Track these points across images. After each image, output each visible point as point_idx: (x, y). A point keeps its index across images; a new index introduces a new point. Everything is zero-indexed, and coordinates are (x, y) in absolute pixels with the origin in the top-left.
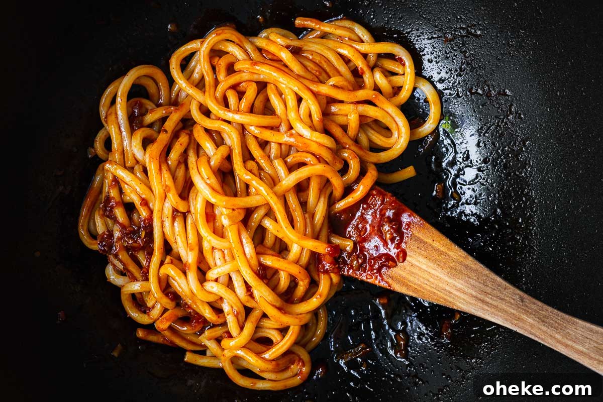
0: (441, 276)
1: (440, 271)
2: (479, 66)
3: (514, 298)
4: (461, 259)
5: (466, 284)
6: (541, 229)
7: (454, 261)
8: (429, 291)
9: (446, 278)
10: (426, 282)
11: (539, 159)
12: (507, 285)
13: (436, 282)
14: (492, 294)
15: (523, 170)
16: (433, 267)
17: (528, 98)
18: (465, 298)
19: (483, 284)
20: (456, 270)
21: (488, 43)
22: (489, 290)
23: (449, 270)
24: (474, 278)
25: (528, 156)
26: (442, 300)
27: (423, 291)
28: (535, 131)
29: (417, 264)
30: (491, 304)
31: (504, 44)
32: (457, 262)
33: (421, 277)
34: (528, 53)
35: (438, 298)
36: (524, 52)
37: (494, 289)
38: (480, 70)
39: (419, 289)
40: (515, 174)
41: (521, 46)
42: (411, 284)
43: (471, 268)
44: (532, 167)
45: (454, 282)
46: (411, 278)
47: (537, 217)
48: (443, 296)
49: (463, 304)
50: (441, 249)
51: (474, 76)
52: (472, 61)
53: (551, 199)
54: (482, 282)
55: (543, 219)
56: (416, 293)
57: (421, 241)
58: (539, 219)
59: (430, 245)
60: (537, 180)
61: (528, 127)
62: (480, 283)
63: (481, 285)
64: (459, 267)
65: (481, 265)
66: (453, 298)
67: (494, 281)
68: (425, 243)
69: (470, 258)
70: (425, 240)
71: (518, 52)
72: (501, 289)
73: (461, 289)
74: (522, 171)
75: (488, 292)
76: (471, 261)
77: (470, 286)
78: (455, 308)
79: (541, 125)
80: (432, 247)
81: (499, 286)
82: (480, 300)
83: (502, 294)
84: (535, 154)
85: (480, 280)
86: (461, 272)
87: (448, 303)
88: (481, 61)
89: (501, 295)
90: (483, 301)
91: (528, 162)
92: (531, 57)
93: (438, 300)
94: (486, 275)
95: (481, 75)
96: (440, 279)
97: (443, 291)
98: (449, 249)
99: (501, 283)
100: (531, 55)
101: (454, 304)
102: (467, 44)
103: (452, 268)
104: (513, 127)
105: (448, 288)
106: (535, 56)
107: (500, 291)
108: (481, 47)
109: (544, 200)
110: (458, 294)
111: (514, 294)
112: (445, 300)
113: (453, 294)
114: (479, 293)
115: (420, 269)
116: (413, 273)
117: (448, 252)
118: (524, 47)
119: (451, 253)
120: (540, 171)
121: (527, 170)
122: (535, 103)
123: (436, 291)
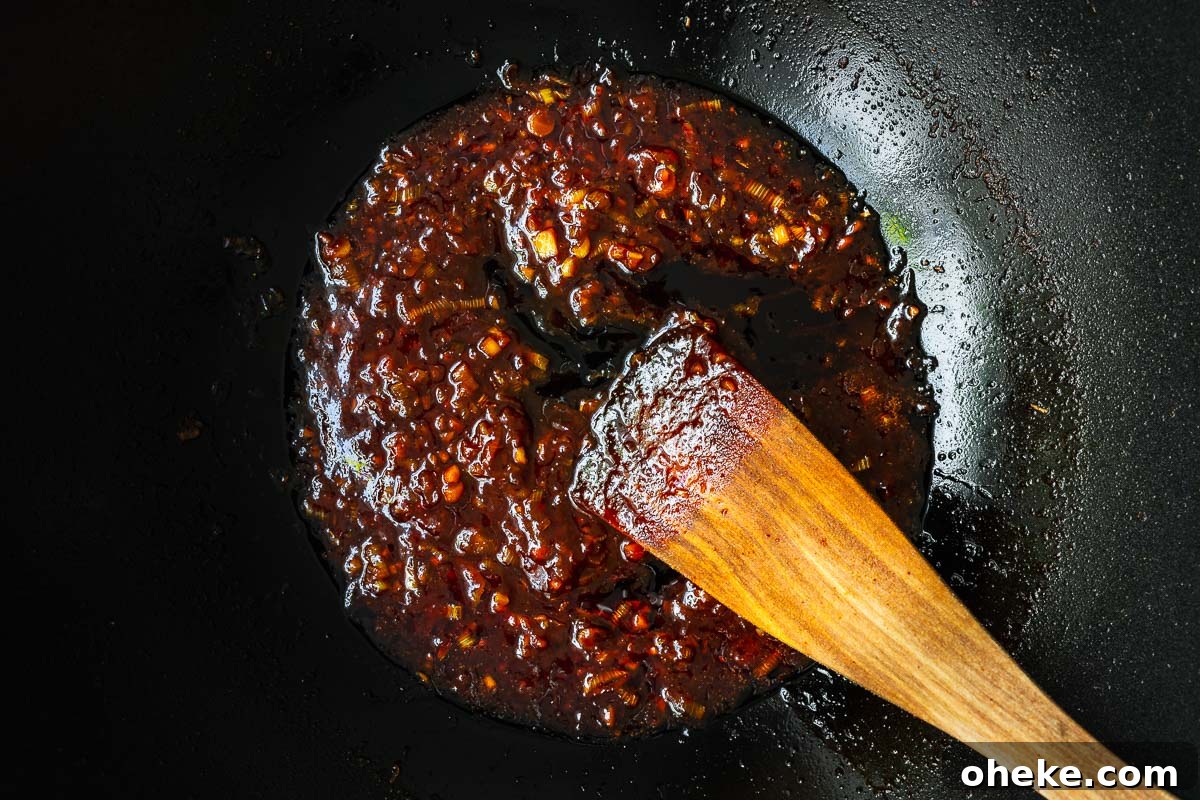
0: (911, 648)
1: (909, 636)
2: (970, 122)
3: (1048, 723)
4: (957, 623)
5: (956, 675)
6: (1093, 452)
7: (941, 623)
8: (878, 672)
9: (919, 655)
10: (877, 654)
11: (1089, 309)
12: (1040, 694)
13: (897, 658)
14: (1004, 706)
15: (1056, 331)
16: (897, 627)
17: (1066, 187)
18: (948, 702)
19: (991, 683)
20: (942, 641)
21: (987, 74)
22: (999, 697)
23: (927, 638)
24: (976, 666)
25: (1068, 304)
26: (901, 696)
27: (867, 670)
28: (1083, 252)
29: (866, 612)
30: (999, 726)
31: (1018, 75)
32: (947, 626)
33: (868, 641)
34: (1068, 94)
35: (893, 692)
36: (1059, 91)
37: (1011, 698)
38: (971, 128)
39: (860, 664)
40: (1040, 339)
41: (1053, 80)
42: (846, 652)
43: (973, 644)
44: (1075, 327)
45: (933, 666)
46: (849, 641)
47: (1085, 428)
48: (905, 688)
49: (942, 713)
50: (921, 593)
51: (958, 140)
52: (953, 111)
53: (1114, 392)
54: (990, 677)
55: (1097, 431)
56: (852, 671)
57: (885, 570)
58: (1090, 432)
59: (901, 581)
60: (1087, 352)
61: (1068, 244)
62: (985, 678)
63: (987, 685)
64: (948, 637)
65: (994, 643)
66: (924, 697)
67: (1013, 680)
68: (893, 575)
69: (976, 625)
70: (894, 569)
71: (1049, 93)
72: (1025, 700)
73: (944, 683)
74: (1054, 335)
75: (998, 699)
76: (978, 631)
77: (963, 681)
78: (925, 718)
79: (1093, 241)
80: (905, 585)
81: (1023, 692)
82: (979, 712)
83: (1025, 710)
84: (1082, 300)
85: (985, 673)
86: (950, 648)
87: (911, 705)
88: (972, 111)
89: (1022, 711)
90: (983, 717)
91: (1066, 316)
92: (1074, 103)
93: (894, 695)
94: (1000, 666)
95: (971, 139)
96: (906, 654)
97: (907, 679)
98: (937, 598)
99: (1028, 688)
100: (1075, 99)
101: (924, 711)
102: (944, 76)
103: (934, 637)
104: (1038, 245)
105: (918, 675)
106: (1083, 101)
107: (1022, 702)
108: (972, 81)
109: (1101, 393)
110: (936, 691)
111: (1050, 716)
112: (908, 697)
113: (926, 689)
114: (979, 699)
115: (871, 624)
116: (854, 630)
117: (933, 603)
118: (1060, 82)
119: (939, 607)
120: (1092, 335)
121: (1065, 333)
122: (1082, 197)
123: (893, 677)
